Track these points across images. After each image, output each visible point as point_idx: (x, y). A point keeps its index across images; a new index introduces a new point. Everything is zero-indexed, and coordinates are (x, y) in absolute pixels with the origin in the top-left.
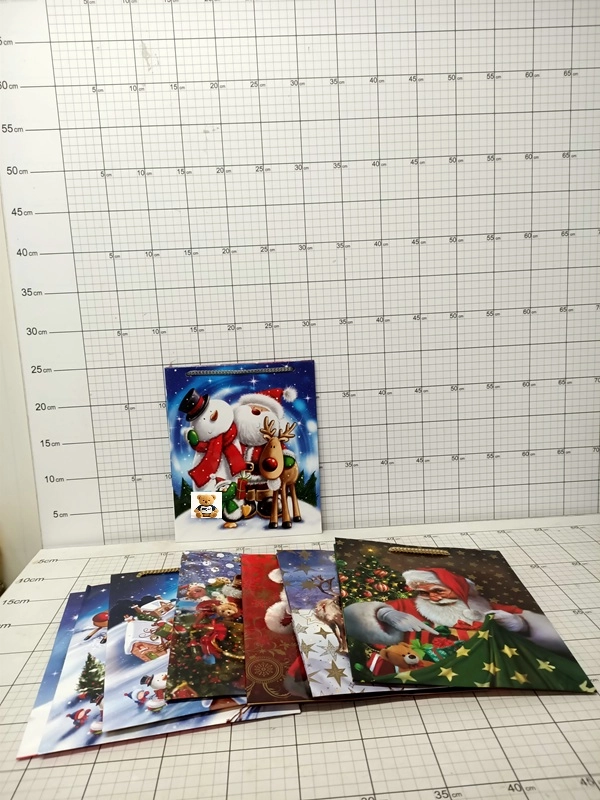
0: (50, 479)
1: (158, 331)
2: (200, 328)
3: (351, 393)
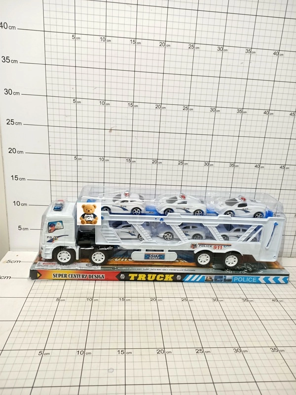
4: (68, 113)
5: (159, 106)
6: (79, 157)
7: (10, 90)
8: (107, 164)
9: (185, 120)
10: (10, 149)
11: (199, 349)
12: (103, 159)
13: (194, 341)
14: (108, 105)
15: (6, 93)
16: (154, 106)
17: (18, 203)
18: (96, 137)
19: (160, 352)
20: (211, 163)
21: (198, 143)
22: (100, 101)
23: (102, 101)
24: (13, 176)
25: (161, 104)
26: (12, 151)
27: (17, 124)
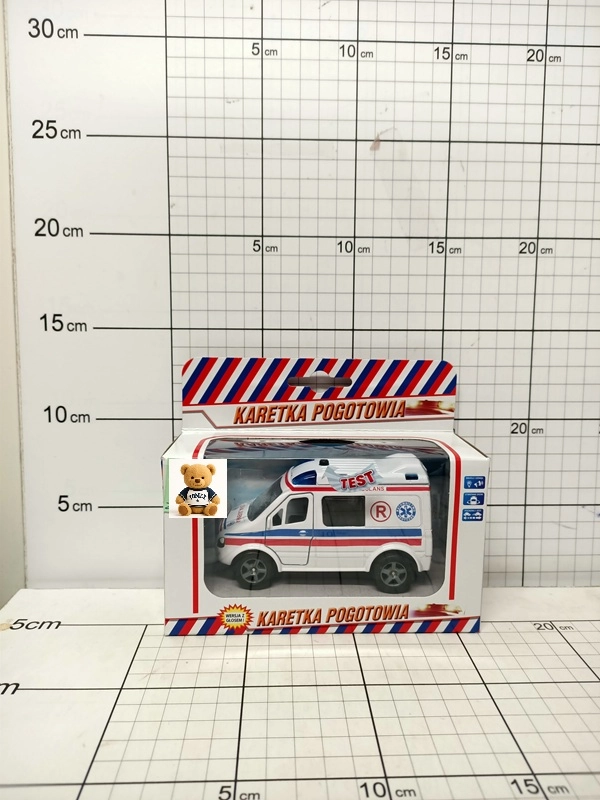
0: (57, 414)
1: (353, 49)
2: (458, 49)
4: (234, 89)
5: (538, 54)
6: (268, 242)
7: (47, 25)
8: (363, 262)
10: (40, 223)
12: (350, 245)
14: (367, 58)
15: (35, 32)
16: (523, 53)
17: (61, 411)
18: (328, 169)
22: (341, 44)
23: (347, 45)
24: (45, 317)
25: (546, 45)
26: (45, 231)
27: (65, 134)
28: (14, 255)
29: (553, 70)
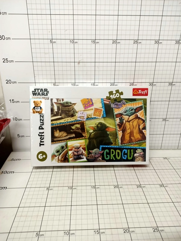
0: (15, 119)
1: (73, 41)
2: (97, 41)
3: (173, 83)
4: (47, 51)
5: (115, 42)
6: (56, 84)
7: (3, 36)
9: (135, 51)
10: (7, 81)
11: (155, 228)
12: (74, 84)
13: (151, 221)
14: (76, 43)
15: (1, 38)
16: (111, 41)
18: (68, 68)
19: (126, 232)
20: (154, 84)
21: (145, 68)
22: (70, 40)
23: (71, 40)
24: (10, 100)
25: (117, 40)
26: (8, 82)
27: (10, 61)
28: (2, 87)
29: (118, 45)
